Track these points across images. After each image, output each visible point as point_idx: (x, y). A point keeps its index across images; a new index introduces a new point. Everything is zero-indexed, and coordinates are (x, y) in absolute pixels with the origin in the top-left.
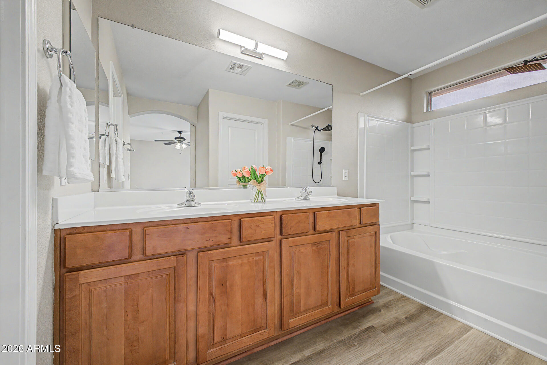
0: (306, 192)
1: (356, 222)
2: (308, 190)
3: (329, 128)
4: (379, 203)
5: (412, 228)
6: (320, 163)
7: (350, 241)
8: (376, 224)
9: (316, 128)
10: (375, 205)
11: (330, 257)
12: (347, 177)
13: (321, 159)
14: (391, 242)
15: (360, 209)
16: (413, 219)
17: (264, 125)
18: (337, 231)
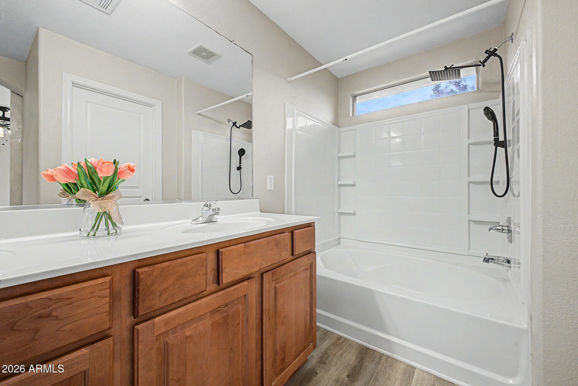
0: (210, 209)
1: (287, 255)
2: (213, 207)
3: (248, 125)
4: (314, 222)
5: (339, 244)
6: (239, 168)
7: (277, 285)
8: (311, 252)
9: (233, 123)
10: (310, 226)
11: (247, 323)
12: (273, 186)
13: (240, 163)
14: (323, 266)
15: (292, 232)
16: (340, 233)
17: (155, 108)
18: (258, 275)
